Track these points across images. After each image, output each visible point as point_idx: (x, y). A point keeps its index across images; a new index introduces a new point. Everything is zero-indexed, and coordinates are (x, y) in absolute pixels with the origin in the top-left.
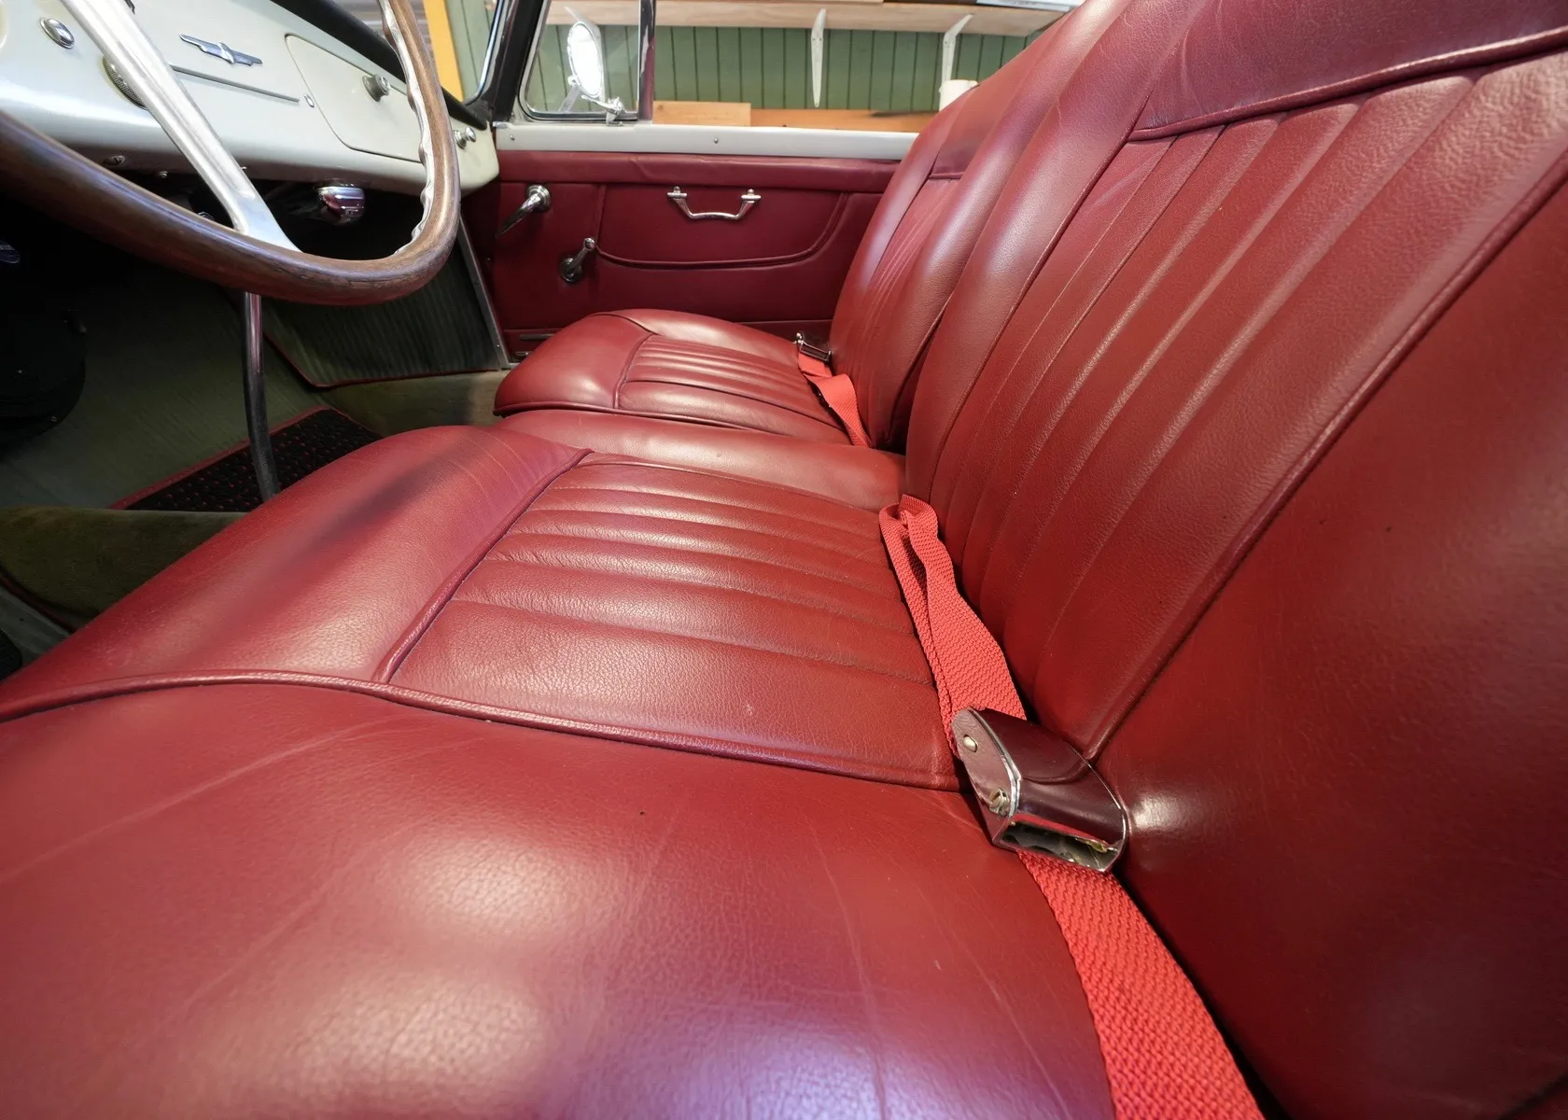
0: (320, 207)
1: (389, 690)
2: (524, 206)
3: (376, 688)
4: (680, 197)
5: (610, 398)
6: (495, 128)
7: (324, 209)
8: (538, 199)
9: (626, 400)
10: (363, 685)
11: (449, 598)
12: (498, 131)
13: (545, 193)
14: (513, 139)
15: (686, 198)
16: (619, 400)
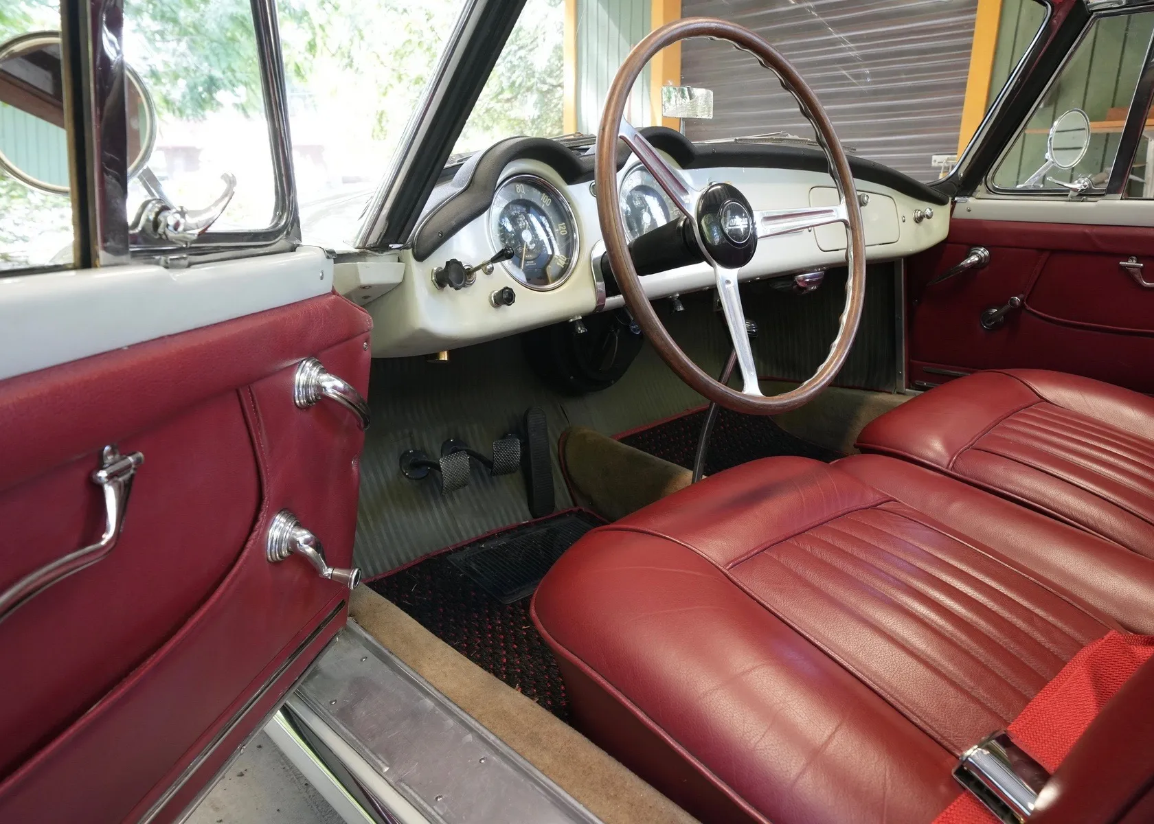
0: (793, 285)
1: (727, 572)
2: (963, 263)
3: (723, 570)
4: (1134, 267)
5: (948, 459)
6: (956, 202)
7: (795, 287)
8: (977, 259)
9: (960, 463)
10: (720, 567)
11: (764, 550)
12: (957, 205)
13: (987, 253)
14: (969, 211)
15: (1142, 268)
16: (955, 462)
